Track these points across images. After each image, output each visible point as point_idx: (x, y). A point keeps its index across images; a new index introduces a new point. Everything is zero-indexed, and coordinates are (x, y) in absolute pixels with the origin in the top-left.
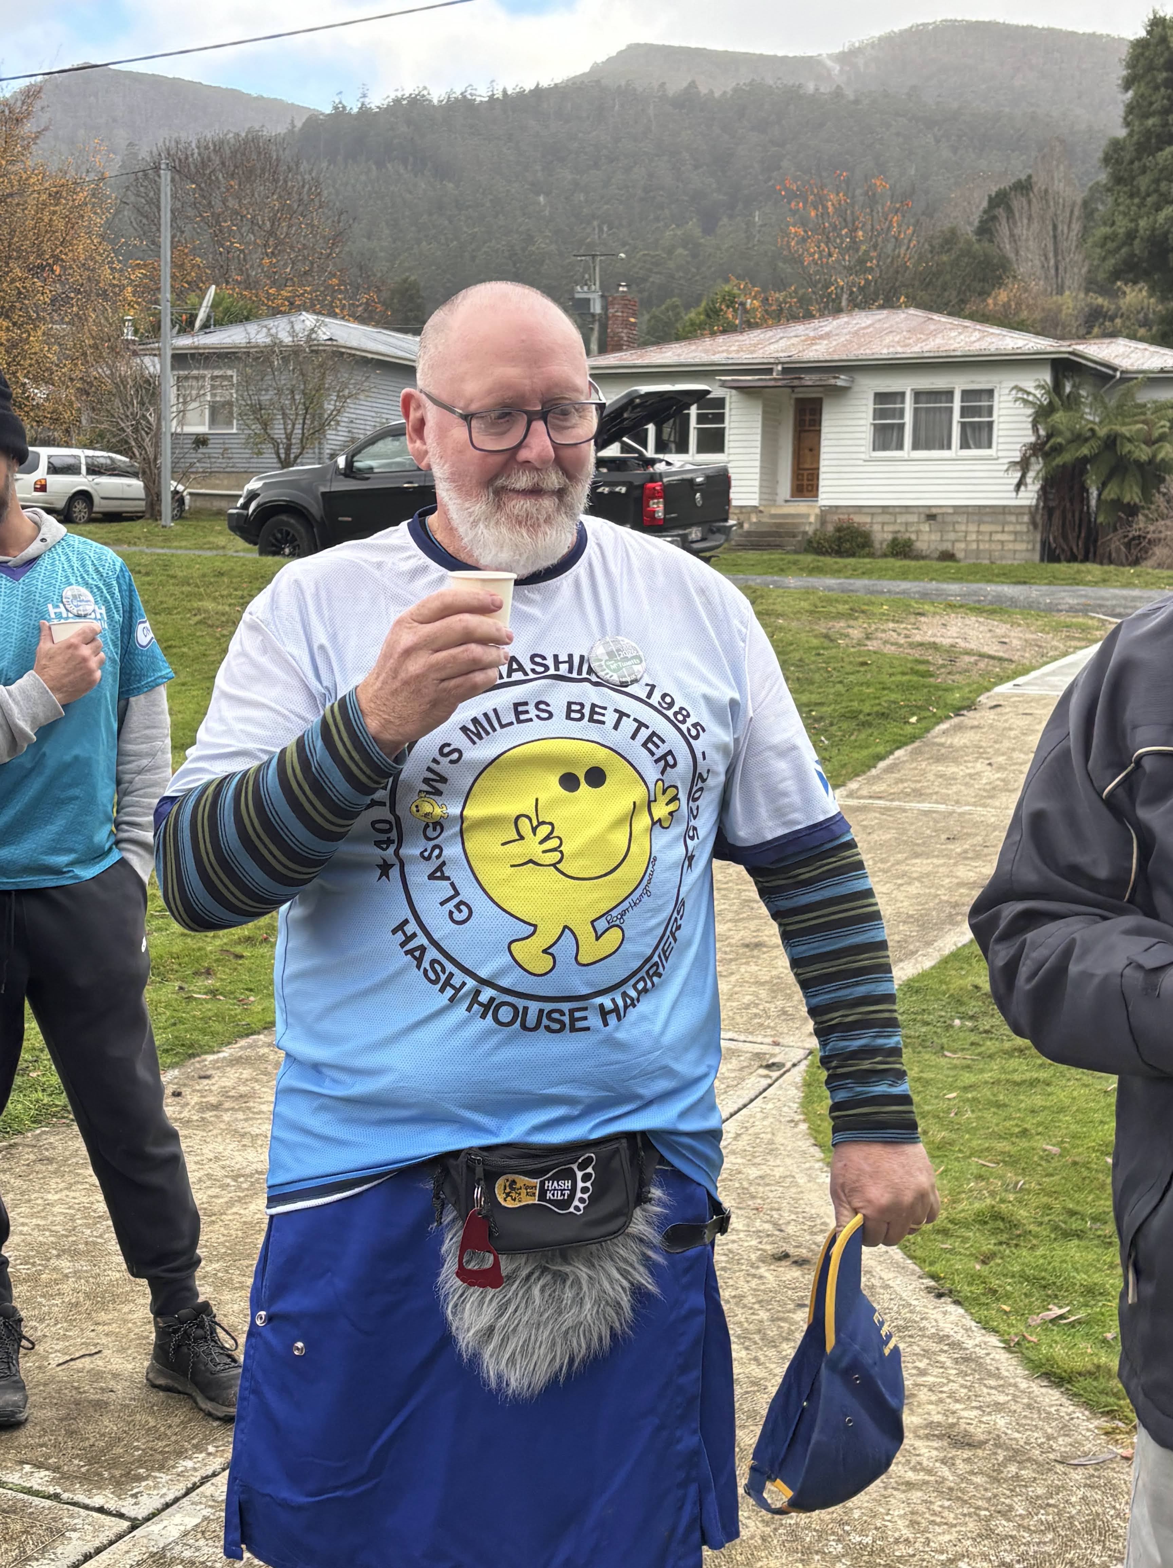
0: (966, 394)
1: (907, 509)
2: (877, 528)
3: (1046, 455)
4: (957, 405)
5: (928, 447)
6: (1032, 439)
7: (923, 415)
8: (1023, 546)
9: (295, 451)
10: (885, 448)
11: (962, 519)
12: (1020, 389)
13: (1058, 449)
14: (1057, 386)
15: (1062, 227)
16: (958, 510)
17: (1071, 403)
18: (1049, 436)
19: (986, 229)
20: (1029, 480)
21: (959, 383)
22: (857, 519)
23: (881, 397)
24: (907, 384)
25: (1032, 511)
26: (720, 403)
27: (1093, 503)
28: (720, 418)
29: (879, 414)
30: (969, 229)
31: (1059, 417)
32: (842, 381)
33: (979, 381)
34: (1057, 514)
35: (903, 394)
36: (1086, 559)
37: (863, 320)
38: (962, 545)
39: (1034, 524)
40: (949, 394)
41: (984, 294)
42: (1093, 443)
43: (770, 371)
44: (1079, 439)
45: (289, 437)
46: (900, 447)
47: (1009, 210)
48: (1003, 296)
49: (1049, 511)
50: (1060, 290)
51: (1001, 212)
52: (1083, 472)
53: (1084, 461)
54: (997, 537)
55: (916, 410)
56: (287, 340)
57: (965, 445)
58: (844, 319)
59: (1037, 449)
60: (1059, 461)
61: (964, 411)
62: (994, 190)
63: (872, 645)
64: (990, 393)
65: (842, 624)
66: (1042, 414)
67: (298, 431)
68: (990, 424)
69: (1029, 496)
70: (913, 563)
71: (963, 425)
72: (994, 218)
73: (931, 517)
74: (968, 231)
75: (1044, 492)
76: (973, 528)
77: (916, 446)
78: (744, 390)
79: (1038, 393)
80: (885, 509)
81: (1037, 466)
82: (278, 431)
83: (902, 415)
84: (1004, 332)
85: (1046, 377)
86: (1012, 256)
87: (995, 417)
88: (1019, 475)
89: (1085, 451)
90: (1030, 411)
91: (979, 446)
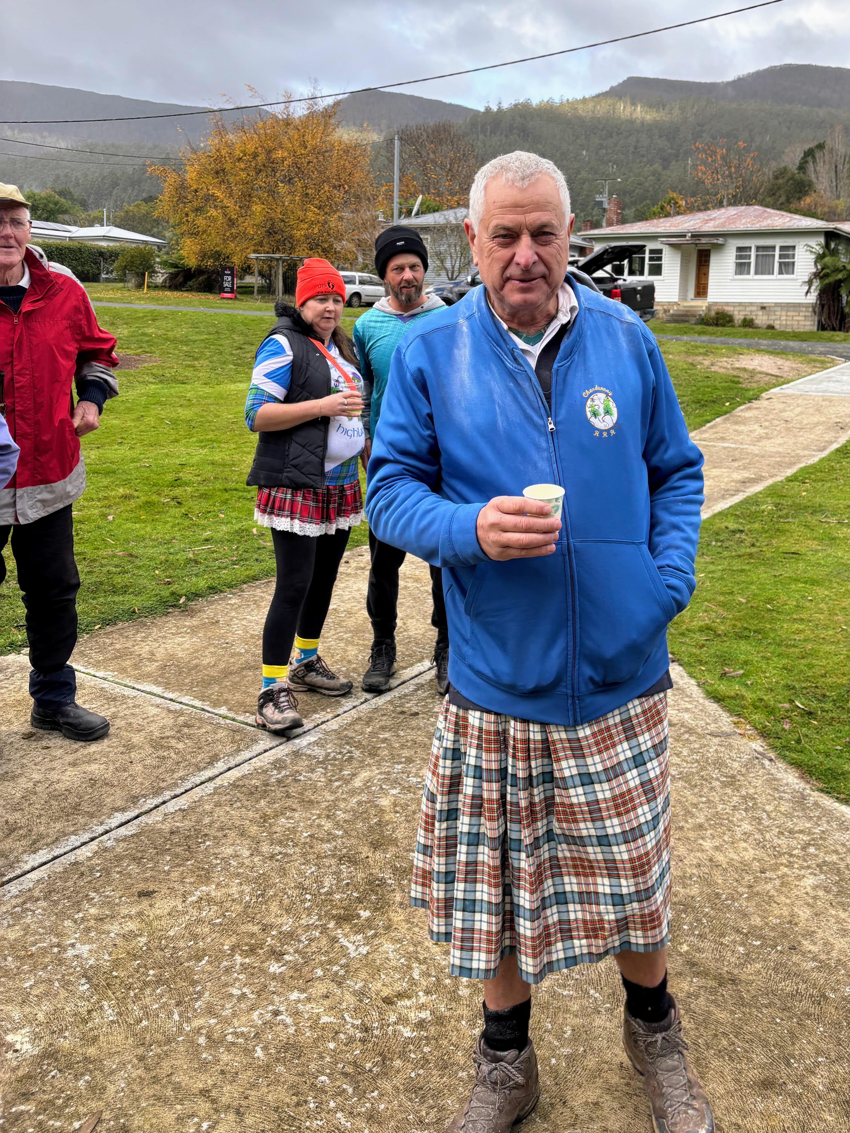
0: (782, 248)
1: (751, 304)
2: (736, 313)
3: (821, 278)
4: (777, 253)
5: (762, 273)
6: (814, 270)
7: (760, 258)
8: (809, 323)
9: (456, 274)
10: (741, 273)
11: (779, 309)
12: (807, 245)
13: (826, 275)
14: (827, 245)
15: (840, 167)
16: (777, 305)
17: (834, 253)
18: (823, 269)
19: (802, 167)
20: (812, 290)
21: (778, 243)
22: (727, 308)
23: (739, 249)
24: (752, 243)
25: (814, 306)
26: (660, 251)
27: (844, 302)
28: (660, 259)
29: (738, 257)
30: (795, 167)
31: (828, 260)
32: (721, 241)
33: (789, 242)
34: (826, 307)
35: (750, 248)
36: (840, 330)
37: (732, 211)
38: (778, 322)
39: (814, 312)
40: (773, 248)
41: (799, 199)
42: (844, 272)
43: (685, 236)
44: (837, 270)
45: (453, 267)
46: (748, 273)
47: (814, 157)
48: (808, 200)
49: (822, 306)
50: (838, 197)
51: (810, 159)
52: (840, 286)
53: (840, 281)
54: (795, 318)
55: (757, 256)
56: (454, 222)
57: (781, 272)
58: (723, 210)
59: (816, 275)
60: (827, 281)
61: (781, 257)
62: (807, 147)
63: (713, 369)
64: (794, 247)
65: (701, 358)
66: (820, 258)
67: (457, 264)
68: (793, 263)
69: (812, 298)
70: (751, 330)
71: (780, 264)
72: (806, 162)
73: (763, 308)
74: (793, 168)
75: (820, 296)
76: (784, 313)
77: (756, 273)
78: (671, 245)
79: (818, 248)
80: (740, 304)
81: (816, 283)
82: (448, 265)
83: (750, 258)
84: (801, 217)
85: (822, 240)
86: (814, 180)
87: (796, 259)
88: (807, 288)
89: (840, 276)
90: (814, 256)
91: (787, 273)
